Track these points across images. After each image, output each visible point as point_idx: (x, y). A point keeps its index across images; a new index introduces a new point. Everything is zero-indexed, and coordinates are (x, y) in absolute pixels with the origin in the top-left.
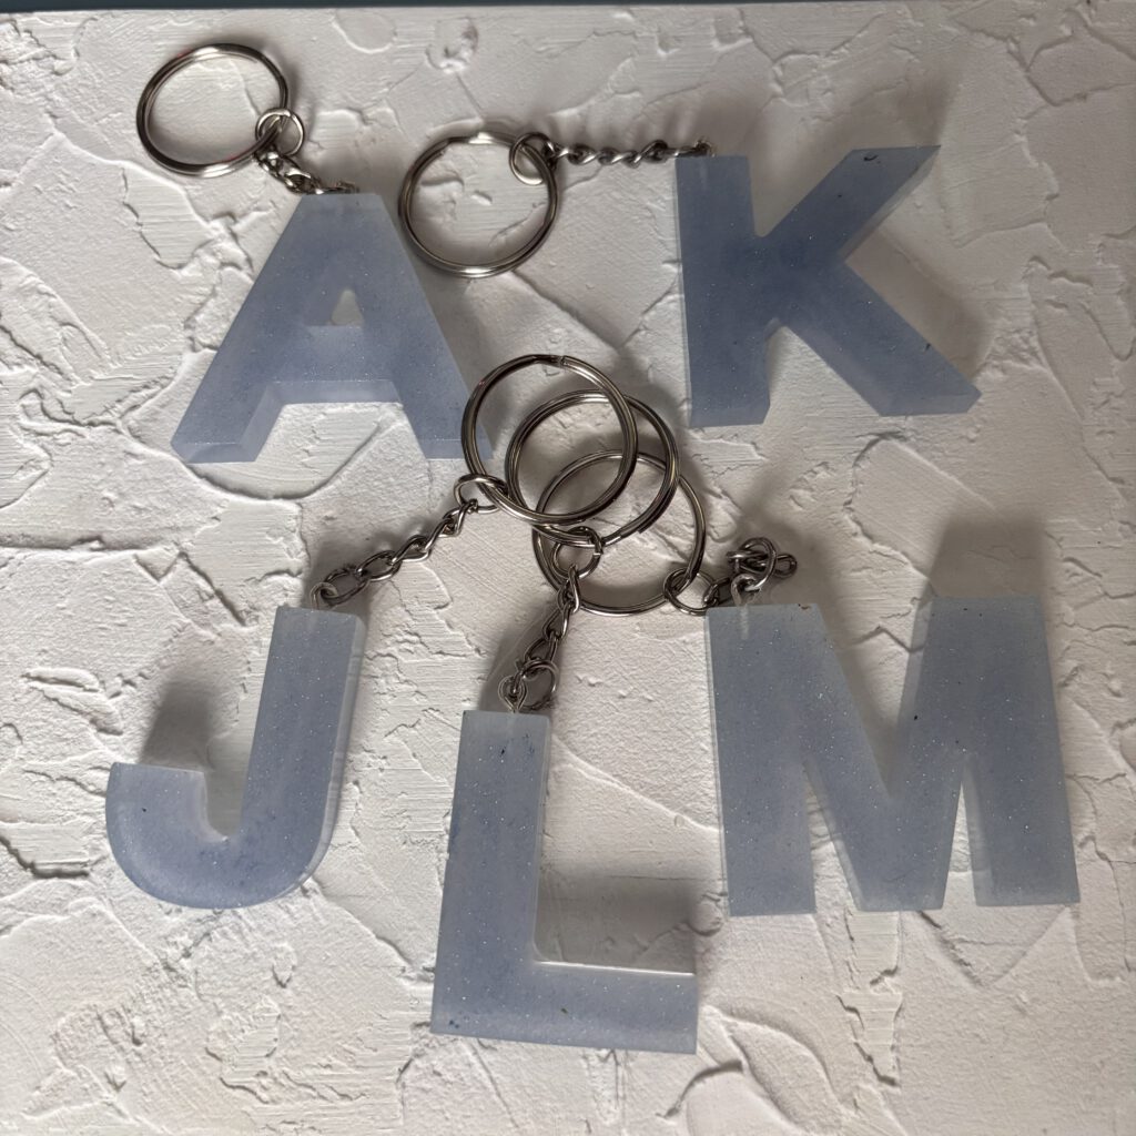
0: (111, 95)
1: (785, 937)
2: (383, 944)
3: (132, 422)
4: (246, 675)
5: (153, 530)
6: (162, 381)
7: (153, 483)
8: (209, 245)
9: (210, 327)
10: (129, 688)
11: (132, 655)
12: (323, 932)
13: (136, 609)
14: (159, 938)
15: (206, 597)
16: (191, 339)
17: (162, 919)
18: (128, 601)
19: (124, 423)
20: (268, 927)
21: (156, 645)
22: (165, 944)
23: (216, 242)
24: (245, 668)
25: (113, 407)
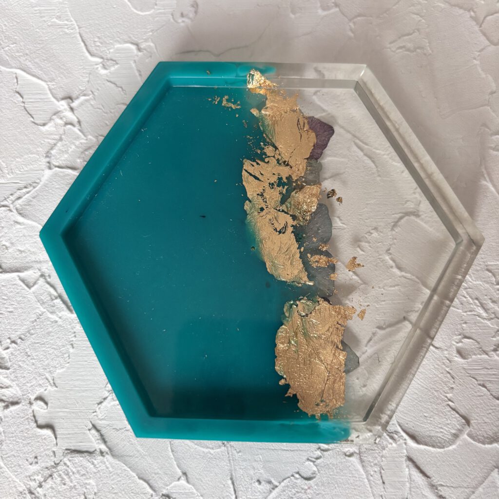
0: (10, 35)
1: (349, 482)
2: (141, 481)
3: (18, 206)
4: (74, 339)
5: (27, 262)
6: (34, 184)
7: (28, 238)
8: (59, 114)
9: (58, 157)
10: (13, 345)
11: (16, 328)
12: (111, 475)
13: (18, 303)
14: (26, 477)
15: (54, 298)
16: (49, 163)
17: (28, 467)
18: (14, 299)
19: (14, 206)
20: (82, 473)
21: (28, 323)
22: (29, 480)
23: (63, 112)
24: (73, 335)
25: (8, 198)
